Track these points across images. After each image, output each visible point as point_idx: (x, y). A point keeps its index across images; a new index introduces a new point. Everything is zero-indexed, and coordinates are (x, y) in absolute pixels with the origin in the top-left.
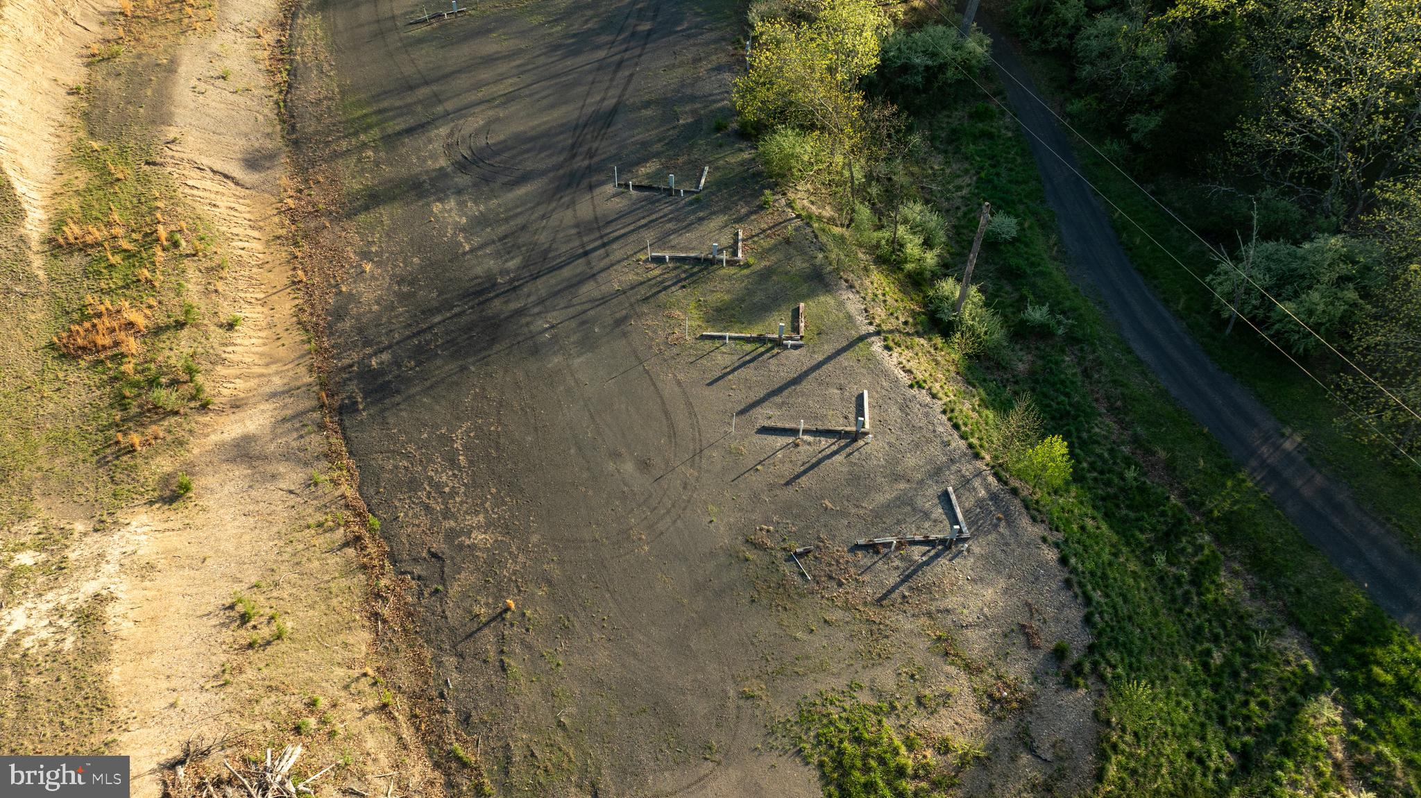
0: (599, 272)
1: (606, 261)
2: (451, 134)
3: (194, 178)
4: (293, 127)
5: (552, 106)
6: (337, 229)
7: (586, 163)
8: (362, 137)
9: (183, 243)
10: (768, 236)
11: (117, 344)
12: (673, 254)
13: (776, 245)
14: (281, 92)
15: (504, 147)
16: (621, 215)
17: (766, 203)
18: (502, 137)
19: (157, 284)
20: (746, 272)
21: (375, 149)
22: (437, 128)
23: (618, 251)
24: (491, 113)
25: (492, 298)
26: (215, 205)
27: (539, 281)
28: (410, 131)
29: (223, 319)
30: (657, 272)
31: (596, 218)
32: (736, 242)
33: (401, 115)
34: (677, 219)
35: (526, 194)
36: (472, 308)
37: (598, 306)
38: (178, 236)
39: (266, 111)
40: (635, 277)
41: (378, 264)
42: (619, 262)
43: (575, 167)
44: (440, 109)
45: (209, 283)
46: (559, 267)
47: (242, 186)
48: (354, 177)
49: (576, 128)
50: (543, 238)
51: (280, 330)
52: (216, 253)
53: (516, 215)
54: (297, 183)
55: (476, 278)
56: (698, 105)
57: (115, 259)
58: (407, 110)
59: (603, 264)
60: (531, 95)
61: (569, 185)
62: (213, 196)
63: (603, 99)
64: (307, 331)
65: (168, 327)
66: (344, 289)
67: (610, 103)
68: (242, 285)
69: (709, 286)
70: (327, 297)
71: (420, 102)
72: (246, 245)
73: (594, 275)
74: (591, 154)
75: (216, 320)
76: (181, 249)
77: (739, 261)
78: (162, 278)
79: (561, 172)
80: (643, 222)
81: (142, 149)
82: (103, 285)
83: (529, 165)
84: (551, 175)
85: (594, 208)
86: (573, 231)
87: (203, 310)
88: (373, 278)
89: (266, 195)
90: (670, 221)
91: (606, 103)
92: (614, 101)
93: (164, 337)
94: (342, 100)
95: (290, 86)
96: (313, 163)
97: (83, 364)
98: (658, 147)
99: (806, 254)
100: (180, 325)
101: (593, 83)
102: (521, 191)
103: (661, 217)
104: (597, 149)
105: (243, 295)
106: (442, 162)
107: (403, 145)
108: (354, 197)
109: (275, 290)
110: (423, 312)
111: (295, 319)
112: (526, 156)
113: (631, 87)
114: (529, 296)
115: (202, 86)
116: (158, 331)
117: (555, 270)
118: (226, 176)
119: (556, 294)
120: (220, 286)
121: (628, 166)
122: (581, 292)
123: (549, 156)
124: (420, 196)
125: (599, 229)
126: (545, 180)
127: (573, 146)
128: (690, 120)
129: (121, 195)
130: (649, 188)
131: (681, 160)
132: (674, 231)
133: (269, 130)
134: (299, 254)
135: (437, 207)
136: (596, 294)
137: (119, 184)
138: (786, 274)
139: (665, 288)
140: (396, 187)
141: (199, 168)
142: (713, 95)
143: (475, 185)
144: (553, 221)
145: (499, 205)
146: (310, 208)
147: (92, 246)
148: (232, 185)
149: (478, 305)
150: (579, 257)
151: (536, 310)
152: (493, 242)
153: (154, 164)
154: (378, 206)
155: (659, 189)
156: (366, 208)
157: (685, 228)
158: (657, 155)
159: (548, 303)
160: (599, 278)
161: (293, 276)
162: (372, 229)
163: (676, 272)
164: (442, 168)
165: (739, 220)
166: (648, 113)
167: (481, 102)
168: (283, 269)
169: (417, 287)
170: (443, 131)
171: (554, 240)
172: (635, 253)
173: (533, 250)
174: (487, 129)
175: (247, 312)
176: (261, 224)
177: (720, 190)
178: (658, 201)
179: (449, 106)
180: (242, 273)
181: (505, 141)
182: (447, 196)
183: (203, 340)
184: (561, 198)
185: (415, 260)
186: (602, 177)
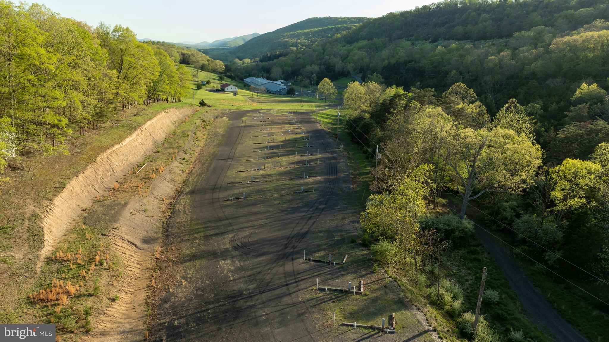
0: (292, 293)
1: (297, 289)
2: (234, 237)
3: (119, 242)
4: (167, 231)
5: (279, 230)
6: (175, 267)
7: (292, 250)
8: (195, 235)
9: (105, 264)
10: (376, 284)
11: (58, 299)
12: (329, 287)
13: (380, 288)
14: (166, 219)
15: (256, 242)
16: (305, 271)
17: (375, 270)
18: (256, 239)
19: (87, 278)
20: (365, 298)
21: (200, 240)
22: (228, 234)
23: (302, 285)
24: (252, 231)
25: (240, 300)
26: (124, 253)
27: (263, 295)
28: (216, 235)
29: (111, 296)
30: (321, 295)
31: (294, 271)
32: (360, 285)
33: (214, 229)
34: (332, 274)
35: (263, 260)
36: (229, 303)
37: (290, 307)
38: (104, 261)
39: (158, 224)
40: (310, 296)
41: (190, 282)
42: (303, 289)
43: (286, 251)
44: (231, 228)
45: (111, 281)
46: (274, 289)
47: (139, 249)
48: (188, 249)
49: (289, 237)
50: (268, 277)
51: (136, 305)
52: (118, 270)
53: (257, 268)
54: (163, 249)
55: (234, 291)
56: (343, 233)
57: (73, 267)
58: (218, 227)
59: (295, 290)
60: (270, 226)
61: (283, 258)
62: (125, 250)
63: (302, 229)
64: (148, 306)
65: (84, 295)
66: (171, 290)
67: (305, 230)
68: (125, 284)
69: (347, 302)
70: (162, 293)
71: (223, 225)
72: (133, 269)
73: (290, 294)
74: (294, 247)
75: (108, 296)
76: (103, 266)
77: (361, 293)
78: (90, 276)
79: (280, 253)
80: (316, 274)
81: (102, 230)
82: (63, 276)
83: (266, 250)
84: (275, 254)
85: (293, 267)
86: (282, 276)
87: (104, 291)
88: (186, 287)
89: (148, 253)
90: (329, 274)
91: (303, 230)
92: (307, 230)
93: (81, 299)
94: (191, 222)
95: (171, 217)
96: (172, 243)
97: (38, 306)
98: (325, 247)
99: (394, 292)
100: (90, 295)
101: (298, 223)
102: (261, 259)
103: (324, 273)
104: (297, 246)
105: (124, 289)
106: (228, 246)
107: (212, 239)
108: (185, 256)
109: (139, 289)
110: (205, 303)
111: (145, 301)
112: (265, 246)
113: (314, 226)
114: (257, 300)
115: (134, 213)
116: (80, 296)
117: (272, 290)
118: (133, 244)
119: (270, 300)
120: (115, 283)
121: (309, 253)
122: (283, 300)
123: (275, 247)
124: (215, 258)
125: (294, 275)
126: (272, 255)
127: (286, 244)
128: (340, 238)
129: (86, 244)
130: (320, 261)
131: (335, 252)
132: (330, 279)
133: (157, 231)
134: (155, 276)
135: (221, 262)
136: (290, 302)
137: (87, 240)
138: (385, 300)
139: (324, 302)
140: (205, 253)
141: (123, 239)
142: (350, 230)
143: (240, 255)
144: (274, 271)
145: (250, 263)
146: (165, 259)
147: (65, 261)
148: (135, 248)
149: (232, 302)
150: (284, 286)
151: (260, 306)
152: (245, 277)
153: (105, 235)
154: (195, 260)
155: (324, 262)
156: (190, 260)
157: (336, 278)
158: (324, 249)
159: (266, 304)
160: (293, 295)
161: (149, 284)
162: (190, 268)
163: (330, 296)
164: (227, 248)
165: (362, 276)
166: (322, 234)
167: (249, 227)
168: (146, 280)
169: (205, 292)
170: (231, 236)
171: (273, 278)
172: (311, 286)
173: (262, 281)
174: (250, 236)
175: (124, 296)
176: (142, 263)
177: (352, 264)
178: (324, 266)
179: (235, 227)
180: (127, 280)
181: (257, 241)
182: (227, 259)
183: (98, 303)
184: (278, 262)
185: (207, 282)
186: (298, 256)
